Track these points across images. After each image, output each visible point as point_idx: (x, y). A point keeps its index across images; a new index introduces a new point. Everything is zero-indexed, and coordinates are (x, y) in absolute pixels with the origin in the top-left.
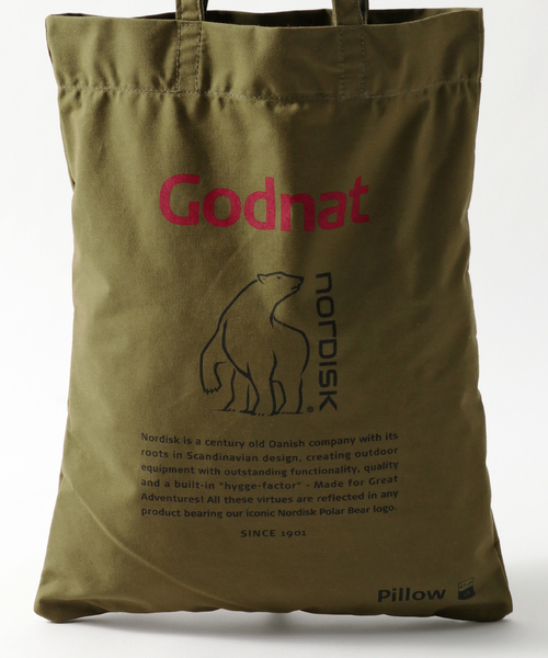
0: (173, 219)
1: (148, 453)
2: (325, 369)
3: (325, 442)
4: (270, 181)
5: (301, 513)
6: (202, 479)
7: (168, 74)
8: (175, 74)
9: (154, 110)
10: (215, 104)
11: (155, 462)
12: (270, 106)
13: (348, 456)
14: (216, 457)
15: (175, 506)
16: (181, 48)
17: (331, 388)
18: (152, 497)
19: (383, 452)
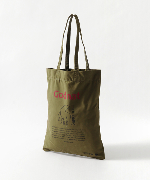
0: (55, 97)
1: (53, 129)
2: (73, 119)
3: (74, 130)
4: (66, 92)
5: (72, 139)
6: (59, 133)
7: (56, 77)
8: (57, 77)
9: (54, 81)
10: (61, 81)
11: (54, 130)
12: (66, 82)
13: (77, 132)
14: (60, 130)
15: (56, 137)
16: (57, 73)
17: (74, 122)
18: (53, 135)
19: (82, 132)
